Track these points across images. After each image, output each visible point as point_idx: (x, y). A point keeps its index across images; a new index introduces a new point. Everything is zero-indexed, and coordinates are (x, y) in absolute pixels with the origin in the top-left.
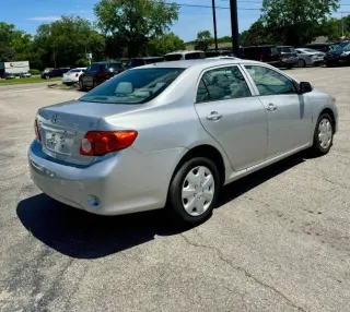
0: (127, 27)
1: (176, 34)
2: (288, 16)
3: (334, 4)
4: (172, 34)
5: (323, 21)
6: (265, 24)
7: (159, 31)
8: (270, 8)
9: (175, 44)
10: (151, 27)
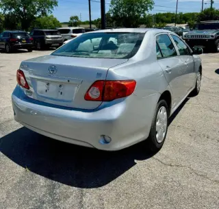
0: (21, 9)
1: (54, 17)
2: (125, 11)
3: (150, 6)
4: (52, 16)
5: (144, 16)
6: (112, 15)
7: (44, 13)
8: (115, 5)
9: (54, 23)
10: (38, 10)
